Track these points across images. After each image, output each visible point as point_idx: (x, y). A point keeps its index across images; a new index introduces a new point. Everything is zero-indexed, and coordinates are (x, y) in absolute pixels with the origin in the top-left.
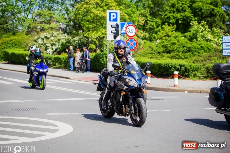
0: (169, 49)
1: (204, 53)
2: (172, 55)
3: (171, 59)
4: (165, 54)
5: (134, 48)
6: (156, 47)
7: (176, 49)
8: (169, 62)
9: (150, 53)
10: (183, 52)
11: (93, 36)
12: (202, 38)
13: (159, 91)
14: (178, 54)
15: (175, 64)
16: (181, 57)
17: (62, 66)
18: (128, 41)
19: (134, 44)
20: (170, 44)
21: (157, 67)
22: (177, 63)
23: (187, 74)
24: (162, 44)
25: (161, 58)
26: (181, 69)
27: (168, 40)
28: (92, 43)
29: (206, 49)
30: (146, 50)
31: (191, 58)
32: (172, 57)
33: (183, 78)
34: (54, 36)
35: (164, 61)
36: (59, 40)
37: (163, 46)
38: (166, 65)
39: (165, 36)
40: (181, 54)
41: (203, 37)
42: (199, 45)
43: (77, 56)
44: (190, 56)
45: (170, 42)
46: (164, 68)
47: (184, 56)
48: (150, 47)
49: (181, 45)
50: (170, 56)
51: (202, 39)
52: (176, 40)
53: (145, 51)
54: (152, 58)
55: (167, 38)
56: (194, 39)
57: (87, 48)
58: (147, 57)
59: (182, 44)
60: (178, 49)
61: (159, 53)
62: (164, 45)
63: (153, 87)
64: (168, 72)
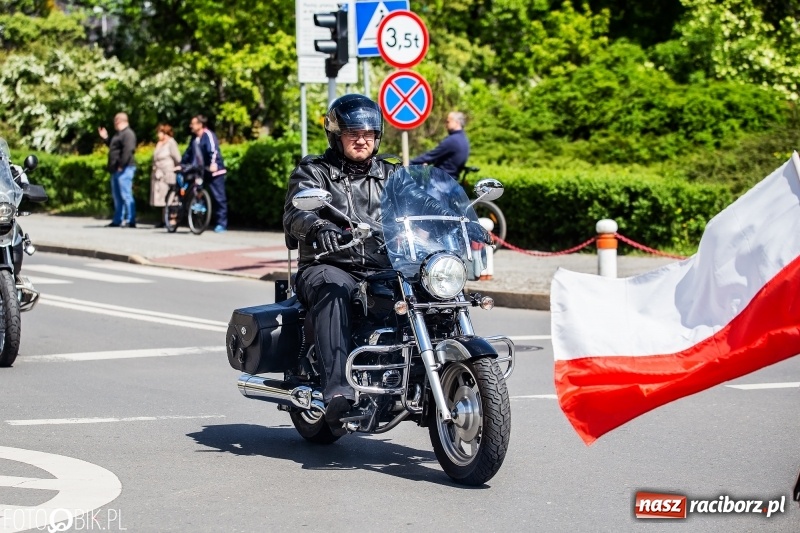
0: (581, 117)
1: (740, 133)
2: (594, 146)
3: (593, 163)
4: (564, 144)
5: (418, 118)
6: (525, 109)
7: (614, 119)
8: (578, 178)
9: (498, 140)
10: (644, 131)
11: (241, 65)
12: (734, 65)
13: (531, 308)
14: (623, 139)
15: (607, 187)
16: (636, 154)
17: (100, 206)
18: (389, 86)
19: (418, 99)
20: (587, 96)
21: (524, 201)
22: (614, 183)
23: (661, 229)
24: (549, 96)
25: (546, 161)
26: (632, 208)
27: (577, 76)
28: (232, 100)
29: (750, 114)
30: (478, 123)
31: (682, 159)
32: (596, 154)
33: (644, 251)
34: (61, 68)
35: (555, 173)
36: (86, 87)
37: (554, 106)
38: (567, 189)
39: (562, 60)
40: (638, 140)
41: (737, 59)
42: (720, 97)
43: (162, 155)
44: (676, 149)
45: (585, 86)
46: (555, 203)
47: (651, 150)
48: (496, 112)
49: (636, 100)
50: (588, 149)
51: (734, 72)
52: (613, 76)
53: (474, 129)
54: (505, 162)
55: (572, 67)
56: (697, 69)
57: (210, 124)
58: (484, 158)
59: (639, 94)
60: (624, 118)
61: (537, 136)
62: (560, 98)
63: (504, 294)
64: (573, 225)
